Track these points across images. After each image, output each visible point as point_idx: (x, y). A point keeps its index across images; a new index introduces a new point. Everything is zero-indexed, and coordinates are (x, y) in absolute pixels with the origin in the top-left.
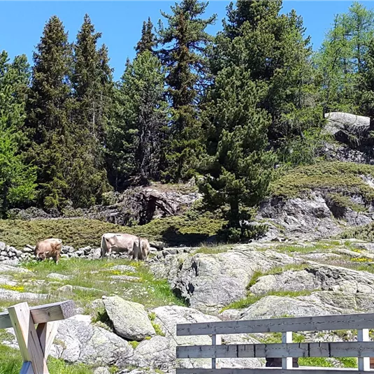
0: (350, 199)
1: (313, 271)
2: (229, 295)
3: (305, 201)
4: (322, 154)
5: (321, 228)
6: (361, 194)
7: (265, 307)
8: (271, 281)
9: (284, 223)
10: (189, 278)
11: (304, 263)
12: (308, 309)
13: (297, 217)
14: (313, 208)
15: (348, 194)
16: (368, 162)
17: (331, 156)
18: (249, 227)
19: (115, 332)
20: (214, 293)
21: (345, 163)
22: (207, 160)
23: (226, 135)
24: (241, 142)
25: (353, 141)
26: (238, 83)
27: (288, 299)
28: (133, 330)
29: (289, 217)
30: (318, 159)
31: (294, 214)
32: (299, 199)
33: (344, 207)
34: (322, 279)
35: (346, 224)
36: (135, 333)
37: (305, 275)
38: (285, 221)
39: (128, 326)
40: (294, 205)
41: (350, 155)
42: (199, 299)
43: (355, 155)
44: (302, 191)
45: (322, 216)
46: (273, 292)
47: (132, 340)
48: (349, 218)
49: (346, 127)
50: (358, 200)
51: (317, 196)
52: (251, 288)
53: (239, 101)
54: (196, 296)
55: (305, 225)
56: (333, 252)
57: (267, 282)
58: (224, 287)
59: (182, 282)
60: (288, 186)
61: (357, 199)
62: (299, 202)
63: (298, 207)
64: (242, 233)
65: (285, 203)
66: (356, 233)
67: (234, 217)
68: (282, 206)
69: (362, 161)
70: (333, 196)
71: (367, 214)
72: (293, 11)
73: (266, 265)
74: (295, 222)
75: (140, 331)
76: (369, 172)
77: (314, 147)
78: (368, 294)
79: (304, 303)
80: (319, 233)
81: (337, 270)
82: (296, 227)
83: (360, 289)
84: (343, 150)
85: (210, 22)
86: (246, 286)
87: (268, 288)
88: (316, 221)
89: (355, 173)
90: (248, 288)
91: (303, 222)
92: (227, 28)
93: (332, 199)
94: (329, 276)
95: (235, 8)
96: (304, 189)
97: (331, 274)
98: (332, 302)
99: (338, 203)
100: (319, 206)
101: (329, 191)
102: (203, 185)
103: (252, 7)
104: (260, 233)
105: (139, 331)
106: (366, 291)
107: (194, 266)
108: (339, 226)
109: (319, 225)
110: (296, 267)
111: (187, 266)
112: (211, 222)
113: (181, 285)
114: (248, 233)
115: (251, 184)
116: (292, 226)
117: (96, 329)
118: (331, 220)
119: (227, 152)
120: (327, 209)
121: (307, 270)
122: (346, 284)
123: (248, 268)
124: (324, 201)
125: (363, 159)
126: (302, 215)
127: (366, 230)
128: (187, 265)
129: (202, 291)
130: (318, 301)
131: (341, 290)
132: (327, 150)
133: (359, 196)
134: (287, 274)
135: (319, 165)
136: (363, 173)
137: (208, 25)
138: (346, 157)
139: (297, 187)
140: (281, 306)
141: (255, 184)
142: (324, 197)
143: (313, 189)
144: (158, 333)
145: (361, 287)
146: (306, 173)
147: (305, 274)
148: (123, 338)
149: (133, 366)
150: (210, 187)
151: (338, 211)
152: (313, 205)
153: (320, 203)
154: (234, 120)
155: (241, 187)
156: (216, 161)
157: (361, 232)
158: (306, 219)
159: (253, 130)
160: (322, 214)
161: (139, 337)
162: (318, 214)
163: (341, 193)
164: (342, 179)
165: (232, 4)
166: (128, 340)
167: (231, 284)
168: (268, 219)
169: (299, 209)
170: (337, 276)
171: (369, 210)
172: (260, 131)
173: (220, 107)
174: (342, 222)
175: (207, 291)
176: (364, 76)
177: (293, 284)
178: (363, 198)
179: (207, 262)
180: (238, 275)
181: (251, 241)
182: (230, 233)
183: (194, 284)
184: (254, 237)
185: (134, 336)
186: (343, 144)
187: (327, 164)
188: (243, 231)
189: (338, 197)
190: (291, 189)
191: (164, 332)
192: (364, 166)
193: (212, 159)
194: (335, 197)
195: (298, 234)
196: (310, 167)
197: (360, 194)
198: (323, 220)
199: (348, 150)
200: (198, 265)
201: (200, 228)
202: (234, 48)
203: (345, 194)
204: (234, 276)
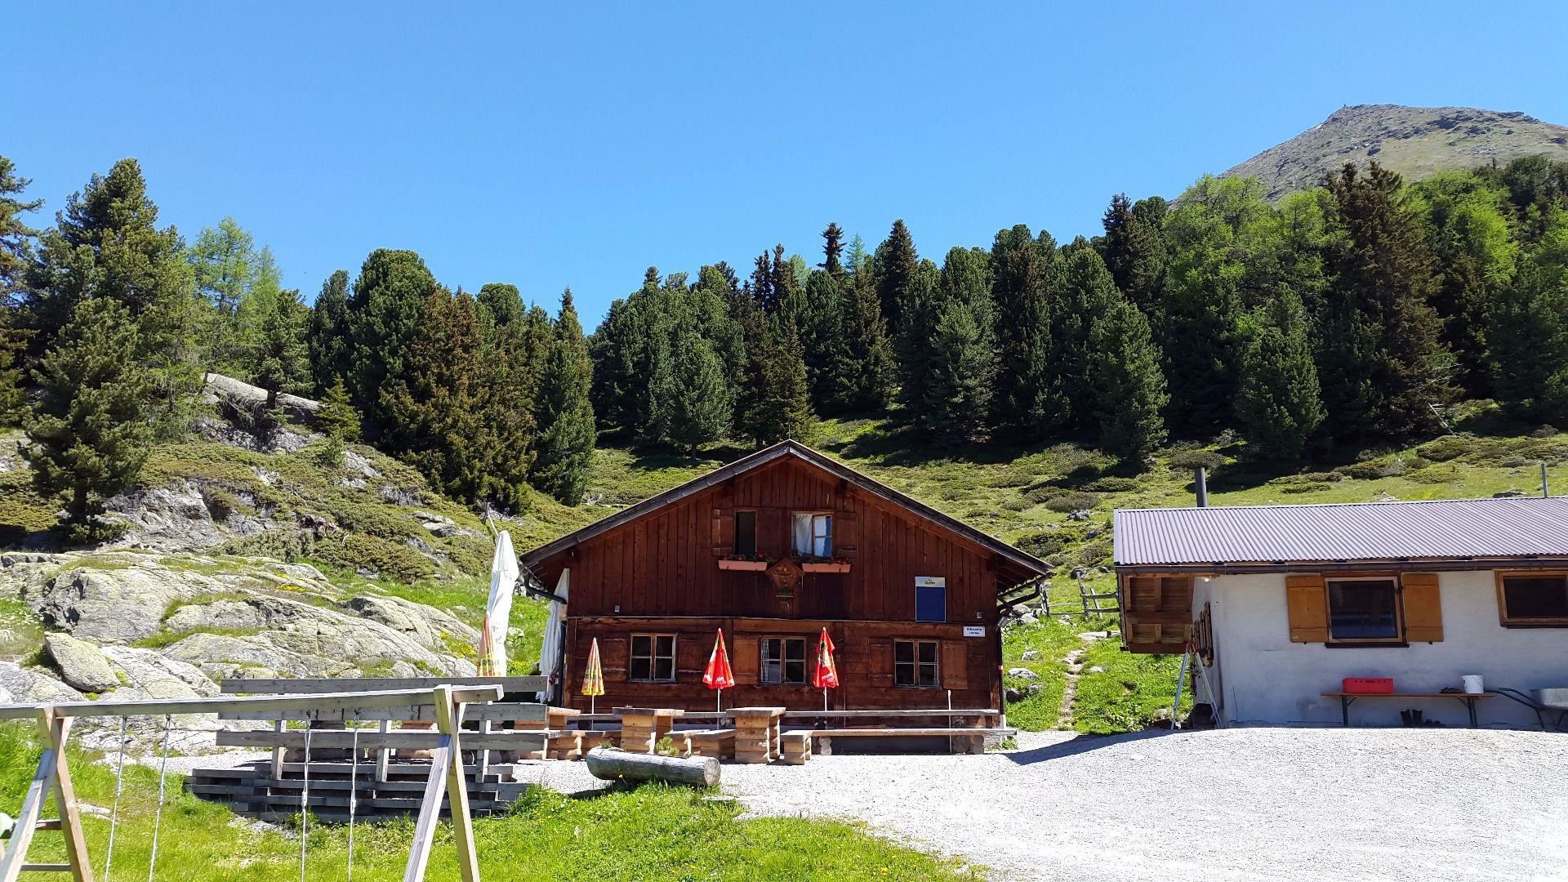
0: (236, 497)
1: (256, 604)
2: (135, 629)
3: (175, 494)
4: (197, 430)
5: (193, 533)
6: (253, 493)
7: (197, 648)
8: (197, 614)
9: (141, 522)
10: (68, 601)
11: (239, 592)
12: (258, 653)
13: (161, 515)
14: (185, 505)
15: (234, 490)
16: (259, 449)
17: (210, 435)
18: (102, 526)
19: (65, 680)
20: (113, 625)
21: (230, 447)
22: (51, 424)
23: (86, 393)
24: (108, 407)
25: (244, 420)
26: (110, 323)
27: (229, 639)
28: (91, 679)
29: (149, 513)
30: (190, 436)
31: (157, 511)
32: (167, 491)
33: (228, 508)
34: (269, 615)
35: (228, 530)
36: (94, 683)
37: (244, 608)
38: (143, 519)
39: (85, 674)
40: (159, 498)
41: (235, 437)
42: (87, 631)
43: (243, 438)
44: (171, 479)
45: (197, 517)
46: (201, 629)
47: (88, 692)
48: (233, 524)
49: (232, 396)
50: (248, 500)
51: (192, 489)
52: (168, 621)
53: (110, 348)
54: (83, 627)
55: (172, 526)
56: (249, 575)
57: (191, 615)
58: (128, 617)
59: (55, 605)
60: (152, 470)
61: (246, 498)
62: (166, 494)
63: (165, 502)
64: (91, 532)
65: (145, 494)
66: (245, 545)
67: (80, 509)
68: (141, 498)
69: (251, 447)
70: (214, 491)
71: (257, 519)
72: (173, 227)
73: (187, 592)
74: (158, 522)
75: (102, 680)
76: (263, 464)
77: (188, 419)
78: (333, 637)
79: (252, 646)
80: (191, 540)
81: (290, 605)
82: (159, 528)
83: (322, 630)
84: (227, 429)
85: (30, 208)
86: (160, 617)
87: (193, 622)
88: (188, 522)
89: (245, 463)
90: (162, 620)
91: (170, 523)
92: (65, 226)
93: (212, 495)
94: (278, 611)
95: (82, 201)
96: (174, 478)
97: (280, 608)
98: (287, 645)
99: (221, 501)
100: (194, 503)
101: (209, 484)
102: (40, 459)
103: (112, 208)
104: (116, 534)
105: (99, 680)
106: (332, 633)
107: (78, 584)
108: (218, 532)
109: (191, 529)
110: (231, 596)
111: (64, 583)
112: (26, 508)
113: (55, 610)
114: (101, 533)
115: (115, 467)
116: (153, 527)
117: (36, 675)
118: (208, 523)
119: (85, 418)
120: (204, 507)
121: (247, 602)
122: (303, 623)
123: (161, 593)
124: (200, 496)
125: (252, 445)
126: (169, 513)
127: (259, 542)
128: (63, 580)
129: (93, 621)
130: (269, 644)
131: (297, 630)
132: (204, 425)
133: (249, 495)
134: (218, 606)
135: (194, 446)
136: (255, 464)
137: (25, 211)
138: (231, 439)
139: (165, 473)
140: (220, 647)
141: (121, 467)
142: (201, 492)
143: (187, 479)
144: (124, 684)
145: (323, 628)
146: (176, 455)
147: (244, 606)
148: (75, 688)
149: (95, 725)
150: (53, 463)
151: (219, 512)
152: (186, 501)
153: (195, 499)
154: (99, 373)
155: (100, 468)
156: (66, 428)
157: (252, 544)
158: (174, 519)
159: (129, 392)
160: (197, 515)
161: (99, 688)
162: (192, 513)
163: (225, 489)
164: (228, 469)
165: (77, 194)
166: (83, 691)
167: (138, 614)
168: (117, 514)
169: (165, 505)
170: (290, 613)
171: (261, 515)
172: (138, 395)
173: (81, 352)
174: (222, 527)
175: (101, 621)
176: (269, 337)
177: (227, 620)
178: (254, 498)
179: (100, 582)
180: (148, 602)
181: (102, 545)
182: (73, 531)
183: (79, 610)
184: (107, 539)
185: (91, 687)
186: (227, 421)
187: (205, 446)
188: (92, 530)
189: (221, 494)
190: (156, 476)
191: (131, 682)
192: (257, 456)
193: (59, 424)
194: (216, 494)
195: (161, 539)
196: (182, 447)
197: (250, 493)
198: (197, 522)
199: (233, 430)
200: (85, 585)
201: (6, 516)
202: (77, 258)
203: (231, 490)
204: (143, 602)
